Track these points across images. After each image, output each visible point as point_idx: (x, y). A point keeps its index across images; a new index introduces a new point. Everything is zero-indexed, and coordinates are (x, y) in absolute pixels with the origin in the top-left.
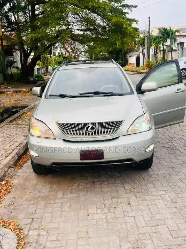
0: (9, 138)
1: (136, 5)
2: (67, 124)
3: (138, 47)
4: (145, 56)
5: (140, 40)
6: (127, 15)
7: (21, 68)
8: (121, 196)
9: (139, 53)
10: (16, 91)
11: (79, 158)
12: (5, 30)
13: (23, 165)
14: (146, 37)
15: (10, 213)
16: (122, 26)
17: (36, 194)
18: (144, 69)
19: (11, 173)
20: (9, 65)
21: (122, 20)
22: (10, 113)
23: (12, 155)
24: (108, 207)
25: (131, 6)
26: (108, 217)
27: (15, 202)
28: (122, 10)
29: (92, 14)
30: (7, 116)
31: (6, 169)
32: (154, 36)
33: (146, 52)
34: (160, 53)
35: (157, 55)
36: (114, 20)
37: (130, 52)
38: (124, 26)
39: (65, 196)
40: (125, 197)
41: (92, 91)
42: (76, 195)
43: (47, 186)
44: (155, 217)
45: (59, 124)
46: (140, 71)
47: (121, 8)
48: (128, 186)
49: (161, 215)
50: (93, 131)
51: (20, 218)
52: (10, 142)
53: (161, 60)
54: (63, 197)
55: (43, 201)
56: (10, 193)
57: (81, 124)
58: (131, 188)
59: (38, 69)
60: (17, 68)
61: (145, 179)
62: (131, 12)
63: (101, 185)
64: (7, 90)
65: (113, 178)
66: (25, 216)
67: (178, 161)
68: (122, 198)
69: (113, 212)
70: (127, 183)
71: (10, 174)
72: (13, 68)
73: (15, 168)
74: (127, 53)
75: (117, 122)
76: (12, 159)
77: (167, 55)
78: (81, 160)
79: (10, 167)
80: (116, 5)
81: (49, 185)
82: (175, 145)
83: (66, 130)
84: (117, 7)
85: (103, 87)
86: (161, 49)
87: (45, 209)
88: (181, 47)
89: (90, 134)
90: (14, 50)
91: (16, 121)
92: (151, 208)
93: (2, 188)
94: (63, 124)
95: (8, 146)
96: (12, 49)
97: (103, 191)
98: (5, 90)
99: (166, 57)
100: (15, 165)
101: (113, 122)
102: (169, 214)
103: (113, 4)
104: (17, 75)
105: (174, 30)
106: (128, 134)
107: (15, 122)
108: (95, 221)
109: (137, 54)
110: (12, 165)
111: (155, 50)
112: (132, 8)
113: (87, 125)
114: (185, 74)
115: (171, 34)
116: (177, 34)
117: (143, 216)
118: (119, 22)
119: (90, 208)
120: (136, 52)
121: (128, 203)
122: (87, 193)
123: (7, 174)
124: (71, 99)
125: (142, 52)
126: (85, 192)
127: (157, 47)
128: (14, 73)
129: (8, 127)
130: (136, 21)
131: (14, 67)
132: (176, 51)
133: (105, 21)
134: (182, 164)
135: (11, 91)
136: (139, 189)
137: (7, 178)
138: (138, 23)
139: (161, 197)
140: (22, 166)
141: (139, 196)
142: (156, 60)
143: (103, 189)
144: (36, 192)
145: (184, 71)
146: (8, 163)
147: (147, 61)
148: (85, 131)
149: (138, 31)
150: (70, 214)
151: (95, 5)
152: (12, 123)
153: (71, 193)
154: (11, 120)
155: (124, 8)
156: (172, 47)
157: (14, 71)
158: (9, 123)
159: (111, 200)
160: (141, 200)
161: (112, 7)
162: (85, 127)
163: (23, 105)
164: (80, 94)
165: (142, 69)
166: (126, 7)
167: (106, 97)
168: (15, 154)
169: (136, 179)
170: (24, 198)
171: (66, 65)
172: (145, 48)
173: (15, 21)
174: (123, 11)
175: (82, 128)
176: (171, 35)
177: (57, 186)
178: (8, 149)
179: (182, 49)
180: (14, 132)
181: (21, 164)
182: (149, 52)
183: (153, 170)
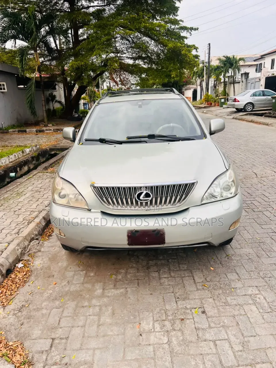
0: (39, 193)
1: (196, 27)
2: (107, 188)
3: (195, 79)
4: (203, 89)
5: (197, 71)
6: (185, 40)
7: (64, 102)
8: (189, 294)
9: (197, 86)
10: (58, 130)
11: (126, 242)
12: (44, 59)
13: (53, 234)
14: (205, 68)
15: (19, 325)
16: (180, 52)
17: (64, 287)
18: (201, 104)
19: (34, 248)
20: (50, 99)
21: (180, 45)
22: (48, 156)
23: (37, 220)
24: (171, 318)
25: (191, 28)
26: (171, 339)
27: (32, 301)
28: (179, 33)
29: (144, 38)
30: (44, 159)
31: (26, 243)
32: (214, 66)
33: (204, 85)
34: (220, 86)
35: (217, 87)
36: (170, 45)
37: (186, 85)
38: (183, 52)
39: (107, 293)
40: (197, 297)
41: (146, 134)
42: (122, 290)
43: (82, 273)
44: (248, 344)
45: (94, 187)
46: (197, 106)
47: (178, 31)
48: (199, 277)
49: (257, 338)
50: (148, 200)
51: (34, 336)
52: (39, 198)
53: (222, 93)
54: (103, 295)
55: (73, 301)
56: (27, 284)
57: (130, 188)
58: (204, 280)
59: (84, 104)
60: (60, 102)
61: (223, 263)
62: (191, 35)
63: (159, 273)
64: (47, 128)
65: (176, 260)
66: (42, 332)
67: (265, 231)
68: (192, 299)
69: (180, 330)
70: (196, 269)
71: (32, 249)
72: (55, 103)
73: (40, 239)
74: (183, 86)
75: (186, 185)
76: (37, 228)
77: (228, 88)
78: (129, 244)
79: (32, 239)
80: (173, 27)
81: (84, 270)
82: (256, 204)
83: (105, 197)
84: (174, 29)
85: (161, 128)
86: (222, 81)
87: (75, 318)
88: (245, 78)
89: (144, 204)
90: (56, 83)
91: (52, 167)
92: (240, 323)
93: (17, 276)
94: (101, 188)
95: (34, 206)
96: (54, 82)
97: (163, 285)
98: (44, 128)
99: (227, 90)
100: (41, 235)
101: (180, 185)
102: (271, 337)
103: (170, 26)
104: (60, 111)
105: (238, 58)
106: (203, 203)
107: (50, 168)
108: (151, 348)
109: (194, 87)
110: (36, 235)
111: (214, 82)
112: (192, 31)
113: (138, 190)
114: (250, 109)
115: (235, 63)
116: (241, 63)
117: (228, 340)
118: (177, 47)
119: (143, 319)
120: (193, 84)
121: (202, 309)
122: (138, 287)
123: (28, 250)
124: (115, 146)
125: (200, 85)
126: (135, 284)
127: (218, 79)
128: (57, 108)
129: (40, 177)
130: (196, 49)
131: (56, 101)
132: (239, 82)
133: (159, 47)
134: (273, 237)
135: (51, 130)
136: (216, 283)
137: (27, 256)
138: (198, 50)
139: (253, 300)
140: (50, 235)
141: (218, 297)
142: (215, 93)
143: (162, 281)
144: (64, 284)
145: (250, 105)
146: (29, 234)
147: (206, 94)
148: (136, 200)
149: (199, 59)
150: (112, 331)
151: (149, 26)
152: (46, 172)
153: (115, 287)
154: (46, 167)
155: (183, 31)
156: (235, 78)
157: (57, 106)
158: (42, 170)
159: (175, 302)
160: (221, 304)
161: (168, 30)
162: (135, 194)
163: (64, 146)
164: (129, 138)
165: (199, 103)
166: (185, 30)
167: (167, 143)
168: (42, 219)
169: (210, 263)
170: (46, 295)
171: (110, 97)
172: (203, 80)
173: (55, 48)
174: (180, 35)
175: (131, 195)
176: (234, 65)
177: (95, 274)
178: (34, 210)
179: (247, 81)
180: (46, 184)
181: (50, 232)
182: (207, 85)
183: (232, 247)
